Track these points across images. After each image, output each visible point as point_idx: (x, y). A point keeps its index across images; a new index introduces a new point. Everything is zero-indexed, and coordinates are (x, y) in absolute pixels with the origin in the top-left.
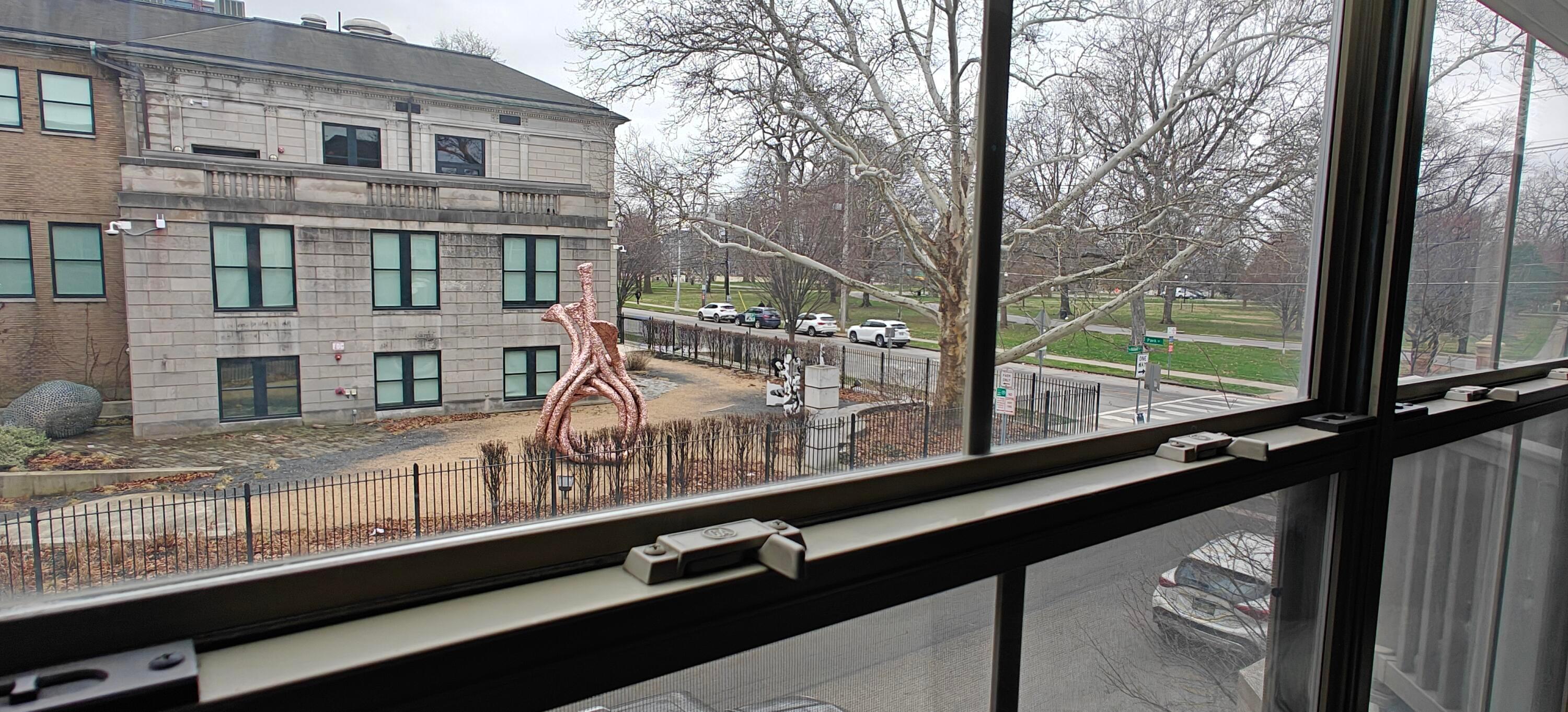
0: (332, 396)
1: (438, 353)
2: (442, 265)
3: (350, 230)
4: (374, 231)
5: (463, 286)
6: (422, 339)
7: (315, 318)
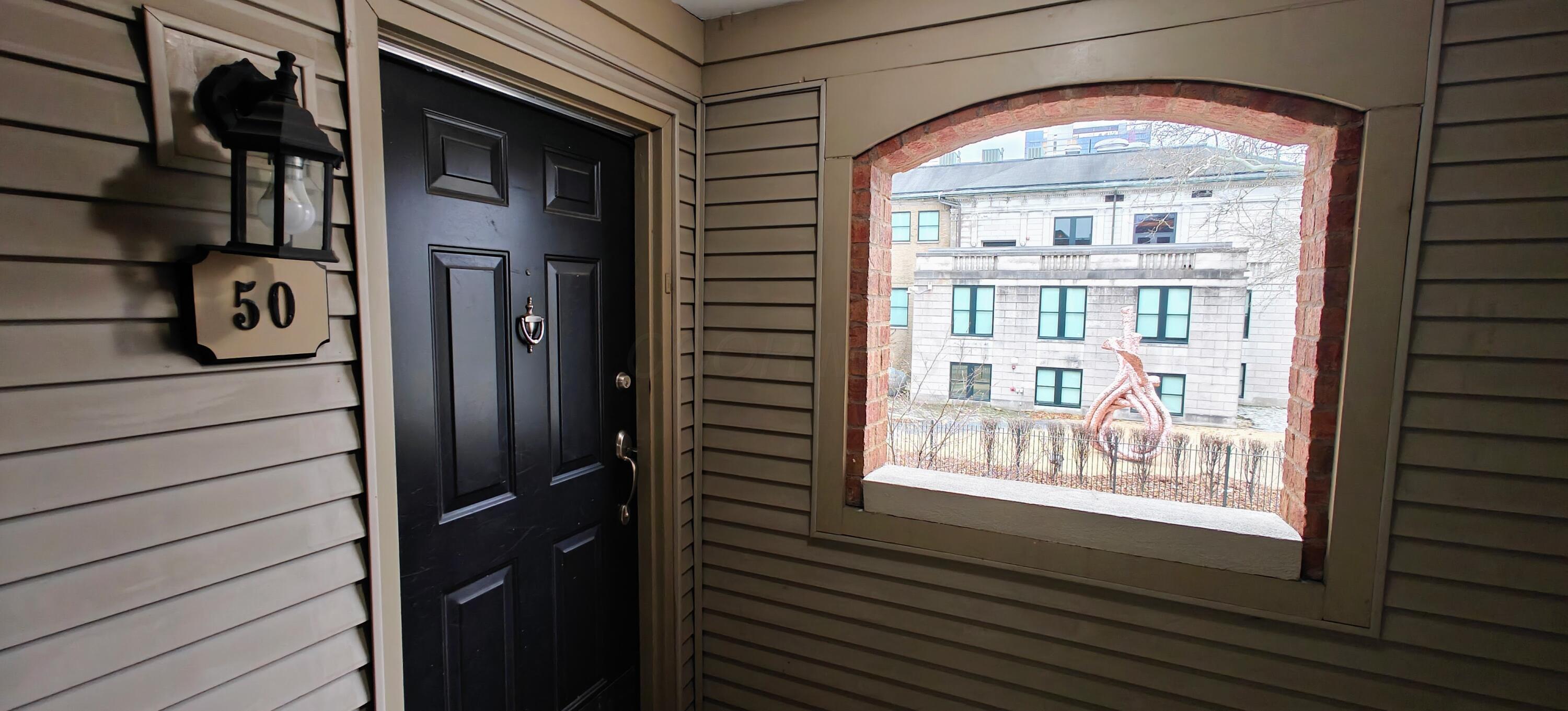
0: (1009, 392)
1: (1081, 371)
2: (1088, 310)
3: (1026, 287)
4: (1042, 287)
5: (1103, 324)
6: (1069, 360)
7: (1002, 342)
